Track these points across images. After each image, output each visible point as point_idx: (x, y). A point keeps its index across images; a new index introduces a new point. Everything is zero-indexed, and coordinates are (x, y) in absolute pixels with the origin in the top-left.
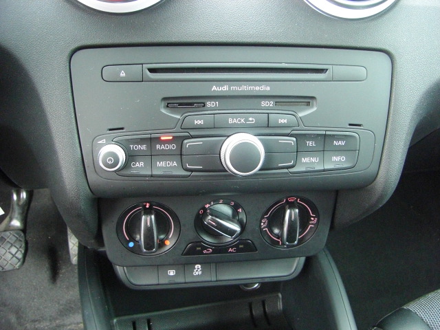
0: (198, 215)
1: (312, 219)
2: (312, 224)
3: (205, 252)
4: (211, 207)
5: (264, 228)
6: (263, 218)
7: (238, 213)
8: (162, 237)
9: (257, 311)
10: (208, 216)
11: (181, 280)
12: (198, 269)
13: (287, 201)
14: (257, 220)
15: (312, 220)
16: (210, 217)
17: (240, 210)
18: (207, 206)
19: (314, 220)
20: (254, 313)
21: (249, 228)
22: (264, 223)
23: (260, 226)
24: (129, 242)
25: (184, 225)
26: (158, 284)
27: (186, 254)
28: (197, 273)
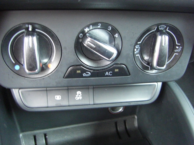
0: (78, 38)
1: (177, 47)
2: (177, 52)
3: (84, 75)
4: (90, 32)
5: (137, 54)
6: (136, 44)
7: (114, 38)
8: (45, 61)
9: (121, 128)
10: (87, 38)
11: (65, 103)
12: (79, 94)
13: (158, 28)
14: (131, 45)
15: (176, 49)
16: (89, 39)
17: (116, 35)
18: (86, 30)
19: (178, 49)
20: (118, 129)
21: (124, 53)
22: (137, 49)
23: (134, 51)
24: (15, 65)
25: (65, 48)
26: (48, 107)
27: (67, 77)
28: (78, 98)
